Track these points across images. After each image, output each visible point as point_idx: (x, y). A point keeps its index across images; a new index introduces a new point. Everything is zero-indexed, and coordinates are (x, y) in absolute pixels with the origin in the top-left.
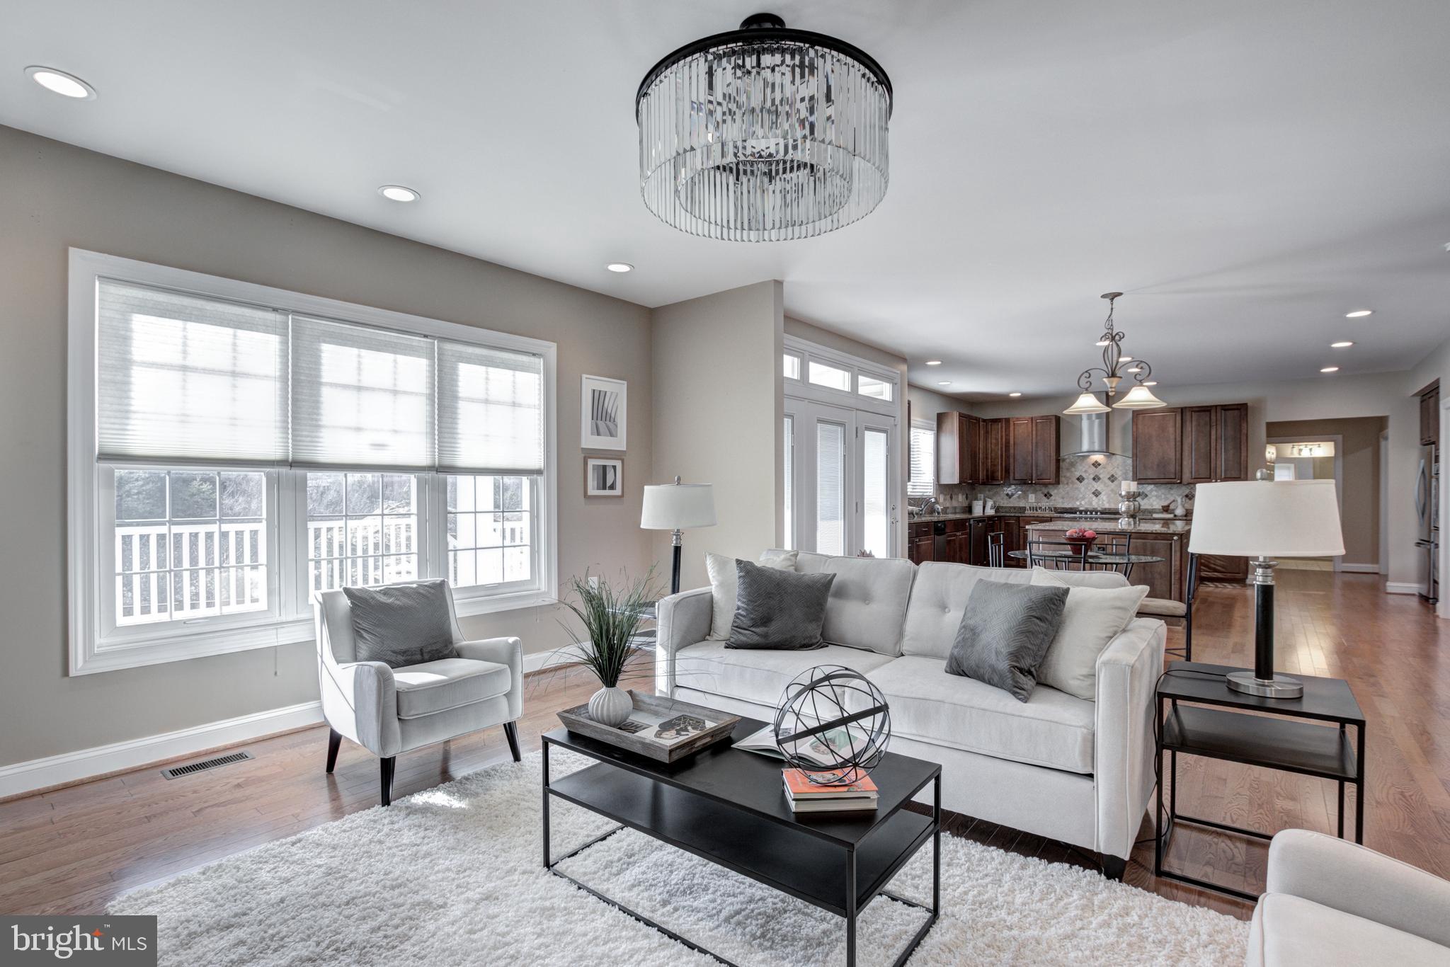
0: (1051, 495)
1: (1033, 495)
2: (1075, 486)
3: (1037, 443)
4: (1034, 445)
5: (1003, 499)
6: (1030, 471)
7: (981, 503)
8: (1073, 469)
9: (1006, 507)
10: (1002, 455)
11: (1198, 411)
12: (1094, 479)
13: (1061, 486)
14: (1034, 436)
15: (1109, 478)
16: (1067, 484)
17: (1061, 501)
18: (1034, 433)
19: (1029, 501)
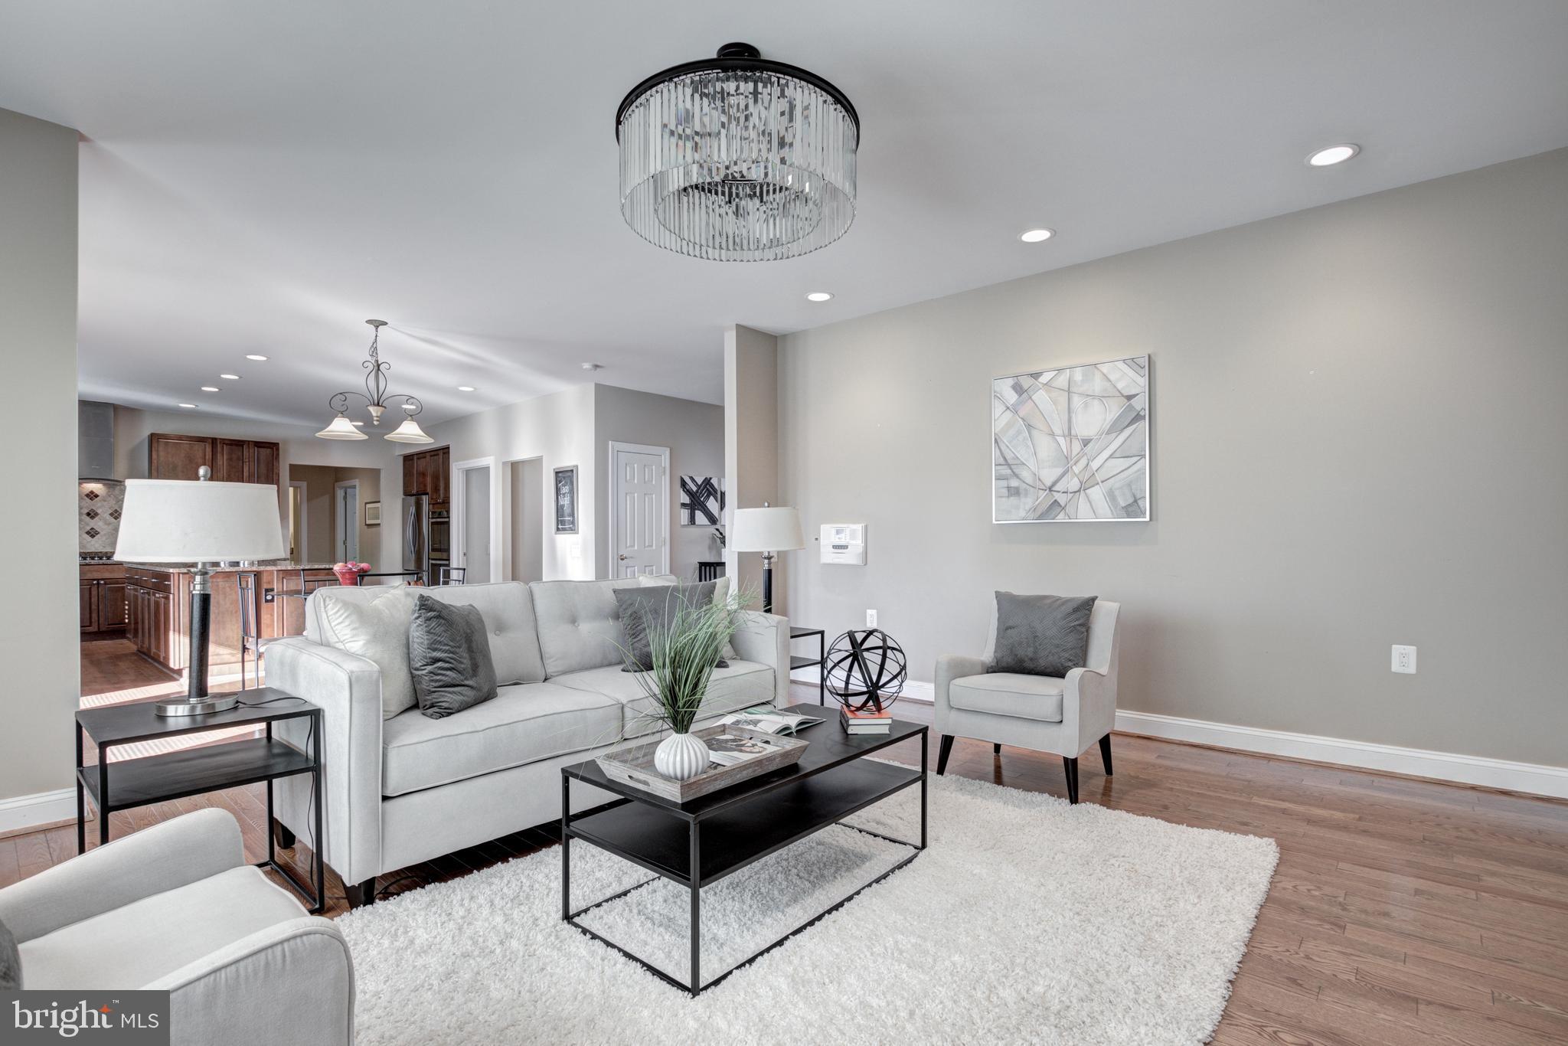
12: (89, 514)
15: (111, 514)
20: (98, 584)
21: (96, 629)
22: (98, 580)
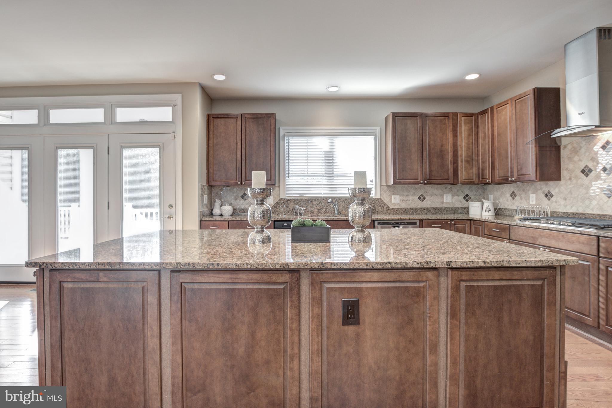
0: (552, 196)
1: (534, 195)
2: (580, 181)
5: (507, 200)
6: (511, 165)
8: (576, 158)
9: (509, 210)
12: (605, 170)
13: (562, 182)
16: (570, 179)
17: (562, 202)
18: (514, 117)
19: (531, 203)
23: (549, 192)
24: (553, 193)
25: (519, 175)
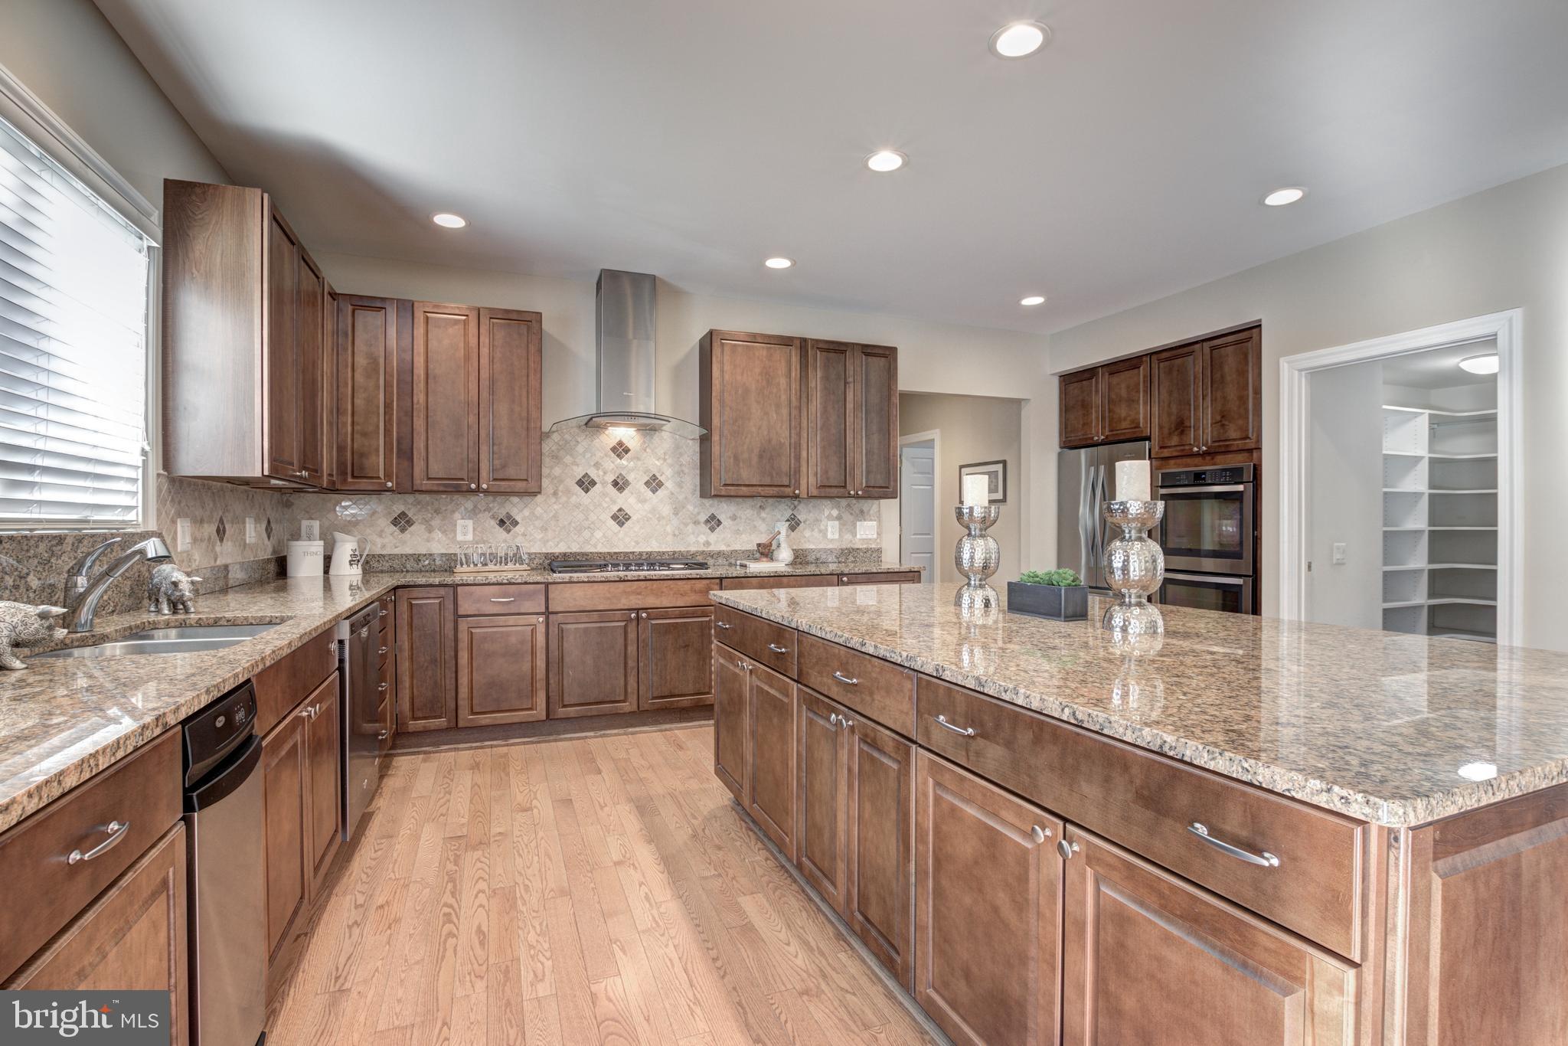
0: (515, 523)
1: (470, 523)
2: (574, 499)
3: (492, 381)
4: (485, 383)
5: (380, 534)
6: (473, 456)
7: (317, 547)
8: (568, 459)
9: (392, 557)
10: (388, 406)
11: (828, 350)
12: (615, 484)
13: (539, 498)
14: (484, 361)
15: (647, 484)
16: (555, 494)
17: (539, 536)
18: (485, 351)
19: (460, 537)
20: (638, 618)
21: (634, 708)
22: (638, 610)
23: (509, 516)
24: (518, 518)
25: (495, 480)
